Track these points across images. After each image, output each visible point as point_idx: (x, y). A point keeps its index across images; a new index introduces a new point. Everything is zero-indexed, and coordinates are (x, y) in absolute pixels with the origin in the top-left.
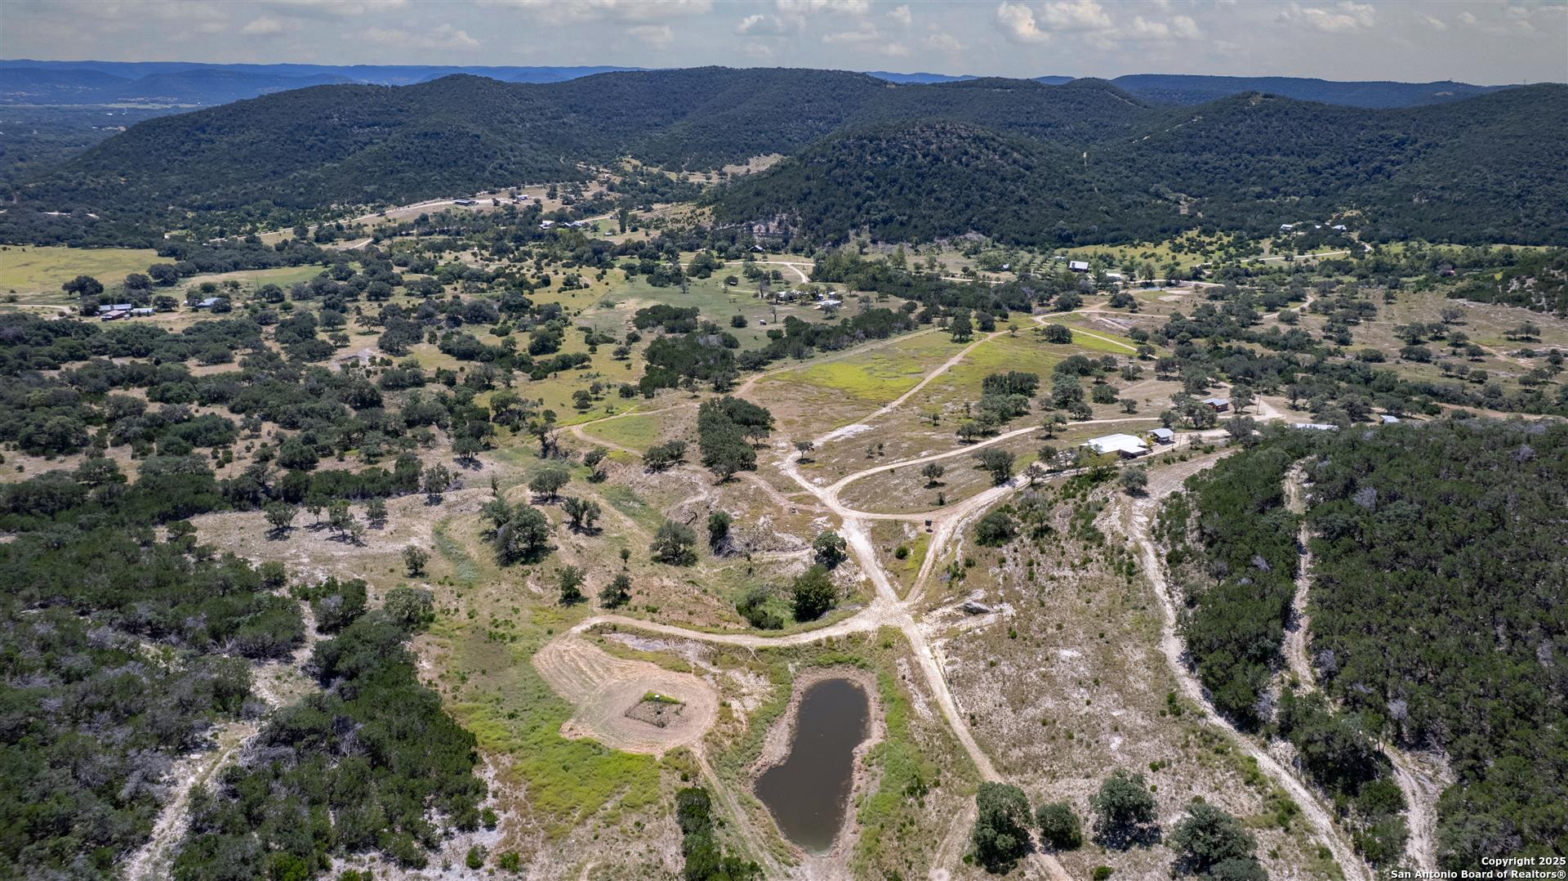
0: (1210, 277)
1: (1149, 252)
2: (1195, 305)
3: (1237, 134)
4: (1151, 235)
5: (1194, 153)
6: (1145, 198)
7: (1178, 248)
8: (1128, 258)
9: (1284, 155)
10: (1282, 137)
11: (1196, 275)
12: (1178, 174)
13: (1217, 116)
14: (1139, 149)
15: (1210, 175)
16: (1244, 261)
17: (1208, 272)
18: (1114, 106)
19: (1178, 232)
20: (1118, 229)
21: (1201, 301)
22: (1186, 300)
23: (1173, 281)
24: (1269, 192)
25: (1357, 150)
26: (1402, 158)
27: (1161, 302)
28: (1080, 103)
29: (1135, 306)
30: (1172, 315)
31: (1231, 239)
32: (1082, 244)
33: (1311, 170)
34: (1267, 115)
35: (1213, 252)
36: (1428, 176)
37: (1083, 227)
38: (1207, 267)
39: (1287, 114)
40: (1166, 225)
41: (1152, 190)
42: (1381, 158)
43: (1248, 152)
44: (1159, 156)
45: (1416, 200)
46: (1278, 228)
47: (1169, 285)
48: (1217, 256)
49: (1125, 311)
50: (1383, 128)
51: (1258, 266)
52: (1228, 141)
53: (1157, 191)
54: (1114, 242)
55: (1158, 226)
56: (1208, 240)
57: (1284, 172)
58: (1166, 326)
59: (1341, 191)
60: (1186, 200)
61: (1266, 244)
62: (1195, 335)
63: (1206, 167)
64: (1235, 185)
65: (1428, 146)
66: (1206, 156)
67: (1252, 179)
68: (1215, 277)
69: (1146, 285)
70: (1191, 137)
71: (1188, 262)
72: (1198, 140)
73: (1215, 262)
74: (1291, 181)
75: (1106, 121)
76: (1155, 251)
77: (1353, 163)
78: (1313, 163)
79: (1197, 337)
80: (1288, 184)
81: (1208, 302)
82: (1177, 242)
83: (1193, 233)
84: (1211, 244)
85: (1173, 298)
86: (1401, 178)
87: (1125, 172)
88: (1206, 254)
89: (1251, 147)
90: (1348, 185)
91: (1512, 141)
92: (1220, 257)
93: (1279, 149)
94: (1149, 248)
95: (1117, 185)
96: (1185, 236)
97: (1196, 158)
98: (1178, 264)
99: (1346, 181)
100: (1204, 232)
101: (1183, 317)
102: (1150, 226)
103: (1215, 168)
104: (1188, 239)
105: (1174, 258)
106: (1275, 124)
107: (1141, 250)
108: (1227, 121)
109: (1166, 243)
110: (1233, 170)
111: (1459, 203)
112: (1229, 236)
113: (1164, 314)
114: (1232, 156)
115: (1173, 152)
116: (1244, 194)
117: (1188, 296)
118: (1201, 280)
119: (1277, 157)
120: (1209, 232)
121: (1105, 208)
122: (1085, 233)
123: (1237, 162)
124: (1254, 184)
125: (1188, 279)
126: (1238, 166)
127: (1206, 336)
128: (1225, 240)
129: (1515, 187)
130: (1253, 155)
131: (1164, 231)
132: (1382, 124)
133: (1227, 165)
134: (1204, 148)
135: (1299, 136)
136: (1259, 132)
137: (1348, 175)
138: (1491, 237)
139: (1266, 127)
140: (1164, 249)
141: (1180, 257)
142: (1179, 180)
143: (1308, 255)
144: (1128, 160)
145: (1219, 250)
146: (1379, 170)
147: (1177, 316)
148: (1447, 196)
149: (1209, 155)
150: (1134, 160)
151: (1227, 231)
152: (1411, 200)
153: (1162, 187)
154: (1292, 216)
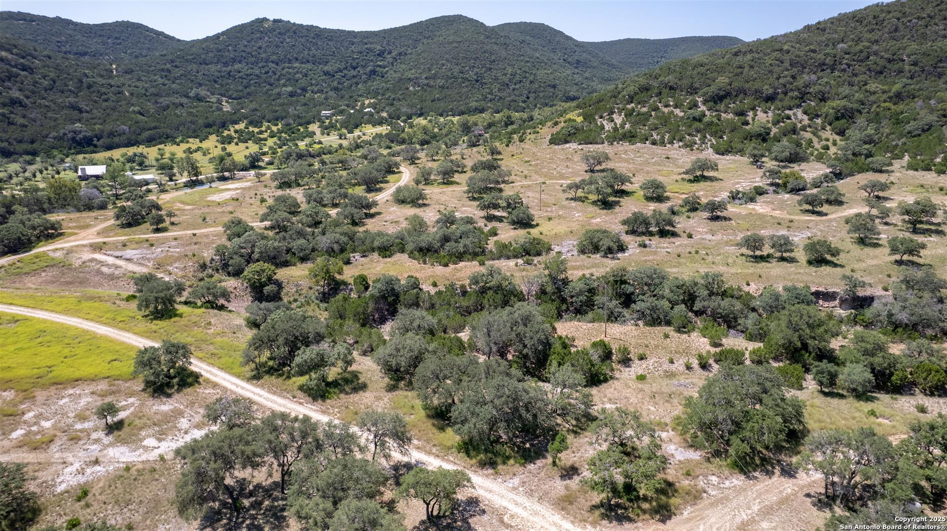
0: (271, 163)
1: (194, 147)
2: (263, 201)
3: (260, 48)
4: (195, 131)
5: (226, 64)
6: (184, 100)
7: (229, 140)
8: (167, 155)
9: (302, 63)
10: (297, 50)
11: (253, 163)
12: (216, 82)
13: (239, 35)
14: (172, 61)
15: (245, 81)
16: (302, 145)
17: (267, 159)
18: (150, 40)
19: (224, 126)
20: (155, 128)
21: (271, 193)
22: (248, 194)
23: (227, 174)
24: (299, 91)
25: (354, 59)
26: (386, 63)
27: (209, 204)
28: (116, 38)
29: (160, 220)
30: (227, 227)
31: (280, 126)
32: (109, 148)
33: (326, 73)
34: (280, 33)
35: (266, 140)
36: (413, 71)
37: (108, 128)
38: (264, 154)
39: (295, 33)
40: (210, 120)
41: (192, 94)
42: (371, 63)
43: (273, 62)
44: (194, 67)
45: (411, 88)
46: (319, 114)
47: (223, 179)
48: (271, 142)
49: (144, 233)
50: (366, 44)
51: (317, 146)
52: (254, 53)
53: (197, 95)
54: (150, 141)
55: (201, 121)
56: (256, 130)
57: (306, 75)
58: (220, 251)
59: (353, 88)
60: (227, 102)
61: (314, 127)
62: (279, 260)
63: (240, 75)
64: (268, 87)
65: (400, 54)
66: (237, 66)
67: (282, 82)
68: (276, 161)
69: (192, 184)
70: (220, 51)
71: (240, 152)
72: (227, 54)
73: (271, 148)
74: (314, 82)
75: (144, 52)
76: (200, 145)
77: (354, 68)
78: (326, 68)
79: (286, 264)
80: (312, 85)
81: (280, 193)
82: (225, 134)
83: (241, 126)
84: (261, 132)
85: (227, 195)
86: (392, 75)
87: (160, 81)
88: (258, 141)
89: (274, 57)
90: (357, 84)
91: (456, 45)
92: (275, 143)
93: (297, 59)
94: (194, 143)
95: (152, 90)
96: (232, 129)
97: (229, 68)
98: (230, 155)
99: (355, 80)
100: (251, 123)
101: (247, 229)
102: (192, 122)
103: (247, 75)
104: (236, 131)
105: (224, 149)
106: (288, 40)
107: (184, 146)
108: (249, 39)
109: (213, 138)
110: (264, 76)
111: (442, 87)
112: (277, 125)
113: (215, 223)
114: (260, 65)
115: (206, 64)
116: (279, 94)
117: (250, 188)
118: (261, 168)
119: (297, 65)
120: (257, 124)
121: (137, 109)
122: (111, 134)
123: (266, 69)
124: (284, 85)
125: (245, 169)
126: (267, 73)
127: (304, 259)
128: (274, 128)
129: (472, 75)
130: (277, 64)
131: (209, 126)
132: (365, 41)
133: (257, 72)
134: (234, 60)
135: (310, 50)
136: (277, 46)
137: (354, 77)
138: (476, 109)
139: (282, 43)
140: (211, 143)
141: (231, 148)
142: (217, 86)
143: (357, 133)
144: (163, 70)
145: (272, 137)
146: (373, 72)
147: (237, 228)
148: (432, 83)
149: (240, 65)
150: (169, 71)
151: (275, 120)
152: (408, 89)
153: (203, 92)
154: (324, 104)
